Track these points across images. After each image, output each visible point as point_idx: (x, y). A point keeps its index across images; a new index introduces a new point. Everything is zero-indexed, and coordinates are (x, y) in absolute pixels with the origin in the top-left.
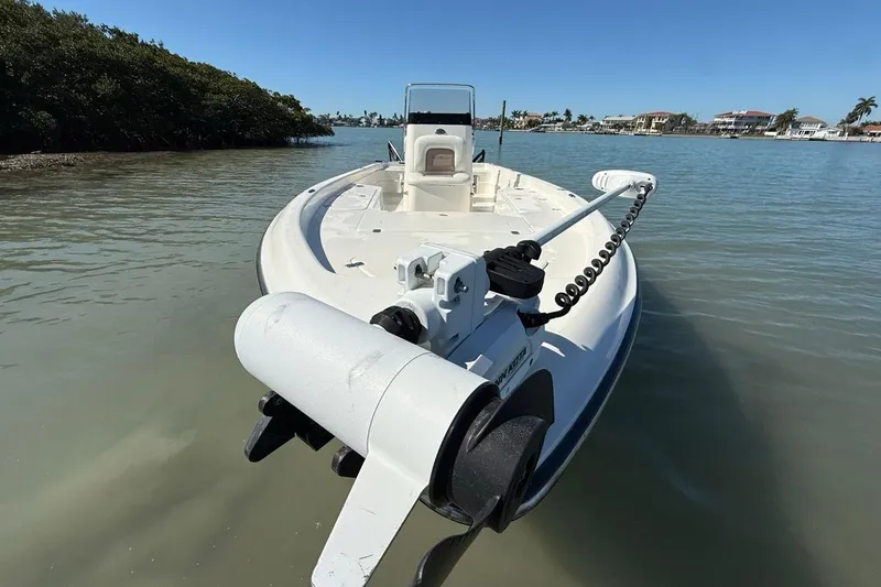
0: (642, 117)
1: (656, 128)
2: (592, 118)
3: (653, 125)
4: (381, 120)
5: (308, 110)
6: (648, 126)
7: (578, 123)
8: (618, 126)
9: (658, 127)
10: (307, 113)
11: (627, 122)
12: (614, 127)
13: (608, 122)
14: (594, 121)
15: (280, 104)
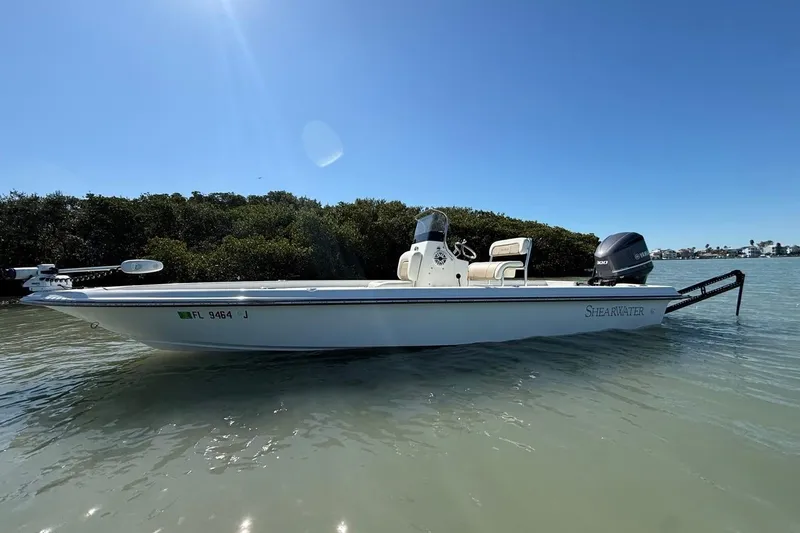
4: (780, 249)
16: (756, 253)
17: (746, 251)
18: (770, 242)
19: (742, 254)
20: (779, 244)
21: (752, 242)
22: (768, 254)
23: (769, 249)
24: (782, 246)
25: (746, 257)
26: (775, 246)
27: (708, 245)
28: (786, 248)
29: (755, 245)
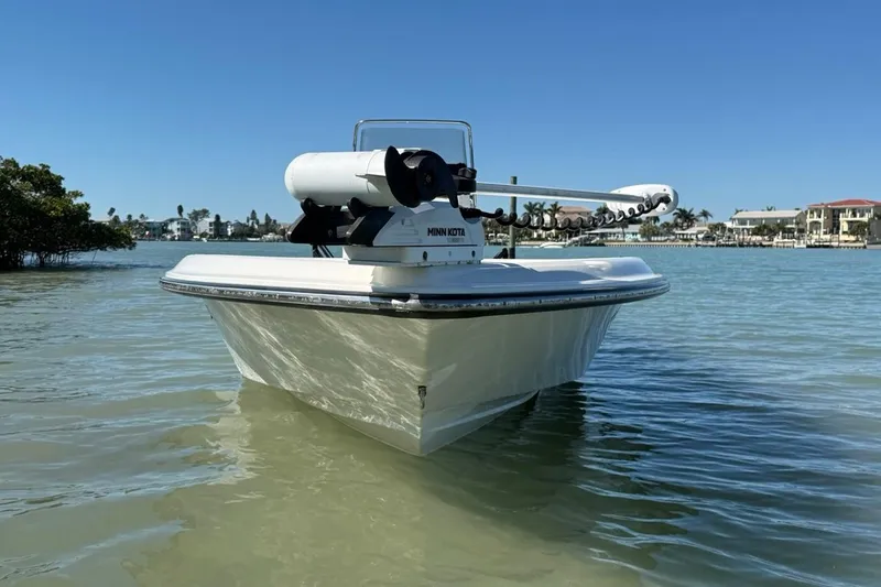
0: (815, 210)
1: (852, 232)
2: (705, 214)
3: (844, 227)
4: (219, 226)
5: (76, 194)
6: (834, 227)
7: (676, 225)
8: (766, 229)
9: (856, 228)
10: (77, 201)
11: (785, 221)
12: (757, 232)
13: (742, 222)
14: (711, 221)
15: (16, 183)
16: (187, 233)
17: (174, 227)
18: (205, 213)
19: (166, 231)
20: (218, 217)
21: (180, 209)
22: (203, 235)
23: (204, 225)
24: (223, 220)
25: (173, 239)
26: (212, 220)
27: (112, 210)
28: (226, 224)
29: (185, 215)
